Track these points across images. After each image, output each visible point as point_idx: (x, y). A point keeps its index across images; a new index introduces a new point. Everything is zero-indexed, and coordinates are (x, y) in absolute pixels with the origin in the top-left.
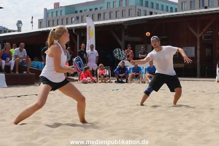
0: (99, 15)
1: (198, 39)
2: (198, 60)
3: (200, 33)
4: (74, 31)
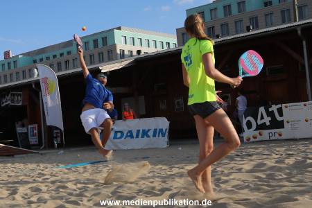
0: (67, 62)
4: (33, 86)
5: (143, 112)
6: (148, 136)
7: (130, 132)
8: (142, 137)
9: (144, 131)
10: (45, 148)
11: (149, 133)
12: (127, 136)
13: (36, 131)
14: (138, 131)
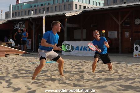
1: (120, 25)
2: (120, 41)
3: (121, 21)
4: (31, 20)
5: (84, 37)
6: (86, 50)
7: (78, 47)
8: (84, 50)
9: (84, 47)
10: (34, 52)
11: (87, 49)
12: (76, 49)
13: (30, 43)
14: (82, 47)
